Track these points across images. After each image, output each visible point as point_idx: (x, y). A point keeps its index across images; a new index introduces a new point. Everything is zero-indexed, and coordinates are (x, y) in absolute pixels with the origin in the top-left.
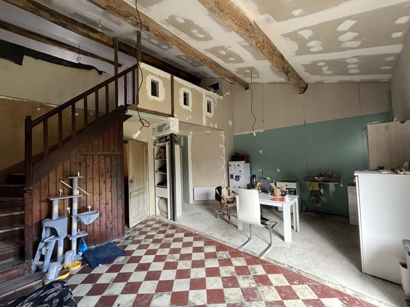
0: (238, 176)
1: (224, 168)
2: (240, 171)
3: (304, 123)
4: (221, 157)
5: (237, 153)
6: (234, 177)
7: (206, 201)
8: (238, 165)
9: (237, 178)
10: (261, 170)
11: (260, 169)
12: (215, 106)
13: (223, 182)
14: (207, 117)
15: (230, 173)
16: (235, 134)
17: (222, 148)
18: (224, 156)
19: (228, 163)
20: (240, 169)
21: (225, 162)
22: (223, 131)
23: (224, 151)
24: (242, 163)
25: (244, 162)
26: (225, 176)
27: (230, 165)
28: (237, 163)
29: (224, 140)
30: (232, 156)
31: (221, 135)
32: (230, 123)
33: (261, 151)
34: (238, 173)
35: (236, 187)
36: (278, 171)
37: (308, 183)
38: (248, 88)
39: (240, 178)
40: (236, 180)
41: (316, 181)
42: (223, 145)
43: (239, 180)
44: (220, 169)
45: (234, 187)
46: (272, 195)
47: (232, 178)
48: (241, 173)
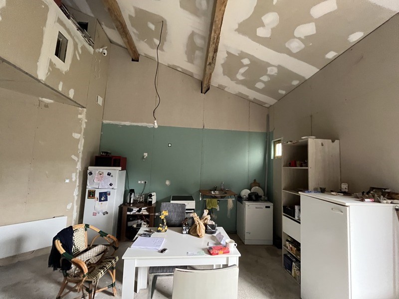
0: (106, 193)
1: (76, 178)
2: (111, 185)
3: (203, 127)
4: (73, 157)
5: (107, 153)
6: (97, 195)
7: (14, 257)
8: (109, 174)
9: (104, 196)
10: (143, 182)
11: (141, 180)
12: (74, 56)
13: (69, 207)
14: (51, 64)
15: (89, 187)
16: (105, 122)
17: (79, 140)
18: (81, 155)
19: (87, 169)
20: (111, 180)
21: (79, 167)
22: (85, 109)
23: (81, 147)
24: (116, 171)
25: (120, 168)
26: (76, 193)
27: (91, 173)
28: (105, 170)
29: (84, 126)
30: (97, 157)
31: (80, 116)
32: (100, 101)
33: (146, 155)
34: (107, 187)
35: (98, 213)
36: (168, 183)
37: (207, 200)
38: (138, 61)
39: (108, 196)
40: (100, 201)
41: (215, 197)
42: (79, 135)
43: (106, 200)
44: (67, 181)
45: (94, 214)
46: (189, 233)
47: (93, 196)
48: (111, 187)
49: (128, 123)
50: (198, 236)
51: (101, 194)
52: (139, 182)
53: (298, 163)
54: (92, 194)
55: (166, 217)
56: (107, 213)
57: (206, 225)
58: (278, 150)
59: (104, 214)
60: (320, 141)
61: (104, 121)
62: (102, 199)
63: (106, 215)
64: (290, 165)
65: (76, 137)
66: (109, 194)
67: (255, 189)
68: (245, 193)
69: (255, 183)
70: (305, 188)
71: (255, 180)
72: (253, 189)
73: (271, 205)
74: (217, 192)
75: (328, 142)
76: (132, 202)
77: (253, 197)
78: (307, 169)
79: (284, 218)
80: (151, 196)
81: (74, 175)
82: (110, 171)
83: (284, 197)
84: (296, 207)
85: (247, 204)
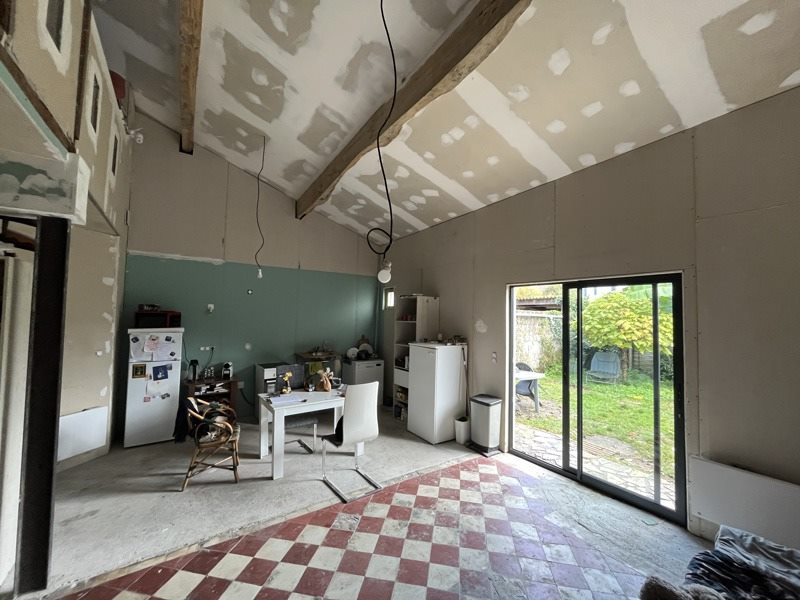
0: (164, 367)
1: (111, 348)
2: (172, 354)
3: (298, 268)
4: (106, 315)
5: (153, 306)
6: (149, 371)
8: (168, 339)
9: (161, 372)
10: (208, 348)
11: (205, 346)
13: (103, 393)
15: (133, 361)
16: (133, 252)
17: (111, 288)
18: (115, 311)
19: (126, 333)
20: (173, 347)
21: (114, 331)
22: (118, 238)
23: (114, 298)
24: (179, 334)
25: (183, 330)
27: (136, 340)
28: (161, 333)
29: (117, 264)
33: (212, 306)
34: (166, 358)
35: (154, 397)
36: (248, 347)
37: (310, 364)
38: (191, 153)
39: (169, 372)
40: (156, 379)
41: (319, 360)
42: (113, 280)
43: (166, 376)
44: (99, 353)
45: (146, 400)
46: (315, 390)
47: (142, 373)
48: (173, 358)
49: (177, 257)
50: (326, 391)
51: (156, 370)
52: (202, 349)
53: (409, 317)
54: (140, 371)
55: (289, 378)
56: (168, 396)
57: (331, 381)
58: (391, 300)
59: (163, 398)
60: (426, 298)
61: (131, 251)
62: (159, 376)
63: (167, 399)
64: (402, 319)
65: (108, 284)
66: (171, 368)
67: (364, 346)
68: (353, 352)
69: (364, 339)
70: (413, 340)
71: (363, 336)
72: (362, 347)
73: (382, 362)
74: (319, 354)
75: (431, 299)
76: (197, 378)
77: (363, 356)
78: (415, 324)
79: (396, 370)
80: (227, 366)
81: (108, 344)
82: (169, 335)
83: (395, 351)
84: (406, 358)
85: (357, 363)
